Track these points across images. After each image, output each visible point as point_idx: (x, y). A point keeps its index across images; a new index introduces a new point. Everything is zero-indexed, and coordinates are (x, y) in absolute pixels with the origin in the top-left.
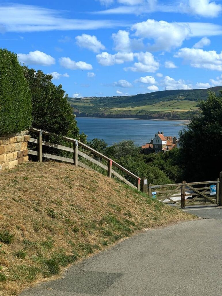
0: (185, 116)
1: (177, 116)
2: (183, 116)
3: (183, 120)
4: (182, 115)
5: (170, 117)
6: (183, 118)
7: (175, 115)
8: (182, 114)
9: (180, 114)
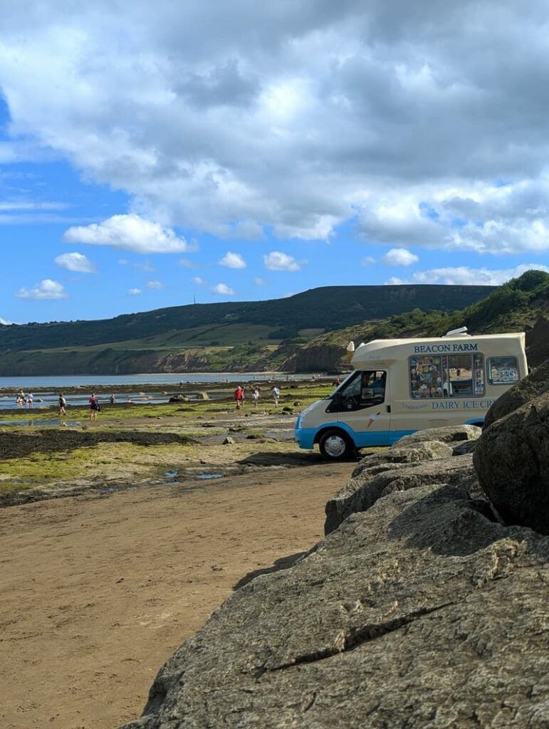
0: (226, 359)
1: (202, 360)
2: (221, 359)
3: (219, 372)
4: (217, 357)
5: (182, 367)
6: (219, 367)
7: (198, 358)
8: (216, 355)
9: (211, 354)
